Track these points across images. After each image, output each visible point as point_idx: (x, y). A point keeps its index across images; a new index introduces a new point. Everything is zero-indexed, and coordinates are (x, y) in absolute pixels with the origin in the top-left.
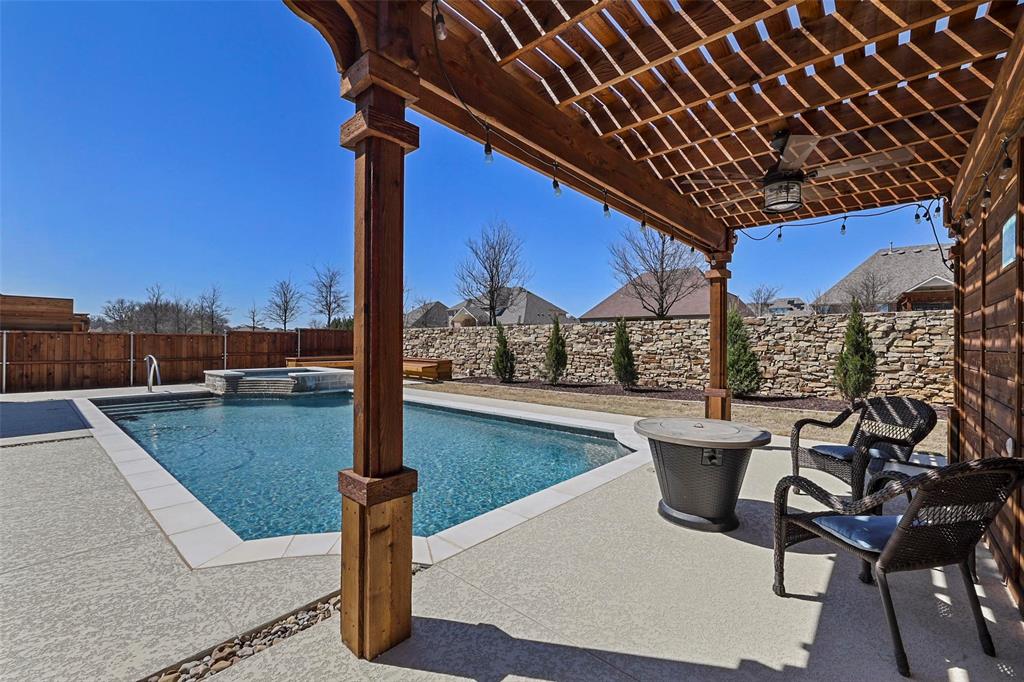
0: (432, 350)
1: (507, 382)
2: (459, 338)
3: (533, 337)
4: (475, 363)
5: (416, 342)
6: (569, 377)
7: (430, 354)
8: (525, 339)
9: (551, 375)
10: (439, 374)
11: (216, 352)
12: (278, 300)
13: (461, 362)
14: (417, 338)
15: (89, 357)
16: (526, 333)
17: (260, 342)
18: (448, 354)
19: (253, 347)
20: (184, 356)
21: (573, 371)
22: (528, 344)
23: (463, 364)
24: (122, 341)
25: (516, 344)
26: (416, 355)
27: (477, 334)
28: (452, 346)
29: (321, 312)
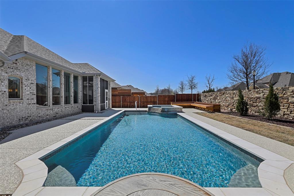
0: (217, 100)
1: (244, 116)
2: (227, 96)
3: (262, 95)
4: (233, 106)
5: (212, 97)
6: (286, 116)
7: (216, 102)
8: (257, 96)
9: (267, 114)
10: (214, 109)
11: (155, 100)
12: (181, 86)
13: (227, 105)
14: (212, 96)
15: (133, 101)
16: (257, 92)
17: (166, 98)
18: (222, 102)
19: (164, 99)
20: (149, 101)
21: (289, 113)
22: (259, 98)
23: (228, 106)
24: (138, 98)
25: (252, 98)
26: (212, 102)
27: (234, 94)
28: (224, 99)
29: (190, 89)
